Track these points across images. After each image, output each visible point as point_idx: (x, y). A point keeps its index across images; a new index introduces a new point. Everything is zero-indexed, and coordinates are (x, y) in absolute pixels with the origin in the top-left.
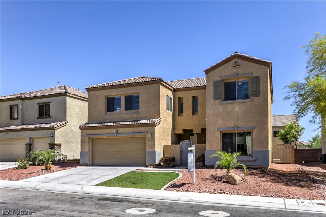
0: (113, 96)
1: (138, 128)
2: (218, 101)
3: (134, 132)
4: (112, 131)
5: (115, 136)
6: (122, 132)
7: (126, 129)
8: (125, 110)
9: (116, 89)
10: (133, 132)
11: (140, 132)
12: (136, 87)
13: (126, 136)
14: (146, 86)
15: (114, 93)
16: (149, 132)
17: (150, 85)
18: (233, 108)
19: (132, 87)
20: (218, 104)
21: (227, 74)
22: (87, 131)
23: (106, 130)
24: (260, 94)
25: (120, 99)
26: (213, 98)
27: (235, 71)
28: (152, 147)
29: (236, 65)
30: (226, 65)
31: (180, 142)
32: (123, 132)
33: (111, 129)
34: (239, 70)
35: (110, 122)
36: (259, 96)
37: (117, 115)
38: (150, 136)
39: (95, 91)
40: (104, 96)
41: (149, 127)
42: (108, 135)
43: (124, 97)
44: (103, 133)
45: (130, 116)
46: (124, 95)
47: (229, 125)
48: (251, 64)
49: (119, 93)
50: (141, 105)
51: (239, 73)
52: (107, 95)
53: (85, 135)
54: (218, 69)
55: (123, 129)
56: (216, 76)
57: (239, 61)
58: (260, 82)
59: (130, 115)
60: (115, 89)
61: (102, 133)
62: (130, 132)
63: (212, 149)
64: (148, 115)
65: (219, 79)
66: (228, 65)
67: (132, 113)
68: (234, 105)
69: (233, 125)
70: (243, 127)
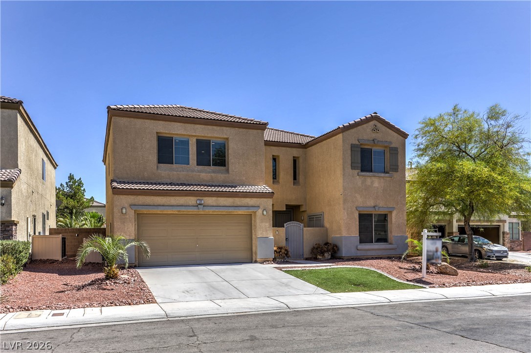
0: (172, 136)
1: (242, 199)
2: (356, 172)
3: (236, 205)
4: (192, 200)
5: (194, 211)
6: (212, 204)
7: (219, 198)
8: (197, 165)
9: (181, 124)
10: (232, 204)
11: (248, 207)
12: (222, 128)
13: (215, 212)
14: (241, 130)
15: (176, 130)
16: (261, 207)
17: (247, 130)
18: (372, 182)
19: (215, 127)
20: (356, 175)
21: (365, 137)
22: (132, 197)
23: (177, 198)
24: (399, 170)
25: (186, 143)
26: (350, 166)
27: (374, 135)
28: (266, 231)
29: (375, 129)
30: (365, 126)
31: (285, 224)
32: (214, 204)
33: (190, 197)
34: (378, 136)
35: (171, 184)
36: (397, 172)
37: (183, 171)
38: (265, 213)
39: (132, 119)
40: (155, 131)
41: (262, 199)
42: (179, 209)
43: (194, 140)
44: (172, 204)
45: (211, 176)
46: (196, 138)
47: (368, 203)
48: (390, 131)
49: (188, 133)
50: (232, 161)
51: (380, 140)
52: (162, 131)
53: (126, 205)
54: (355, 129)
55: (214, 199)
56: (353, 137)
57: (379, 125)
58: (399, 155)
59: (213, 175)
60: (179, 124)
61: (168, 203)
62: (228, 205)
63: (350, 234)
64: (244, 178)
65: (357, 143)
66: (367, 127)
67: (214, 172)
68: (373, 179)
69: (373, 205)
70: (382, 207)
